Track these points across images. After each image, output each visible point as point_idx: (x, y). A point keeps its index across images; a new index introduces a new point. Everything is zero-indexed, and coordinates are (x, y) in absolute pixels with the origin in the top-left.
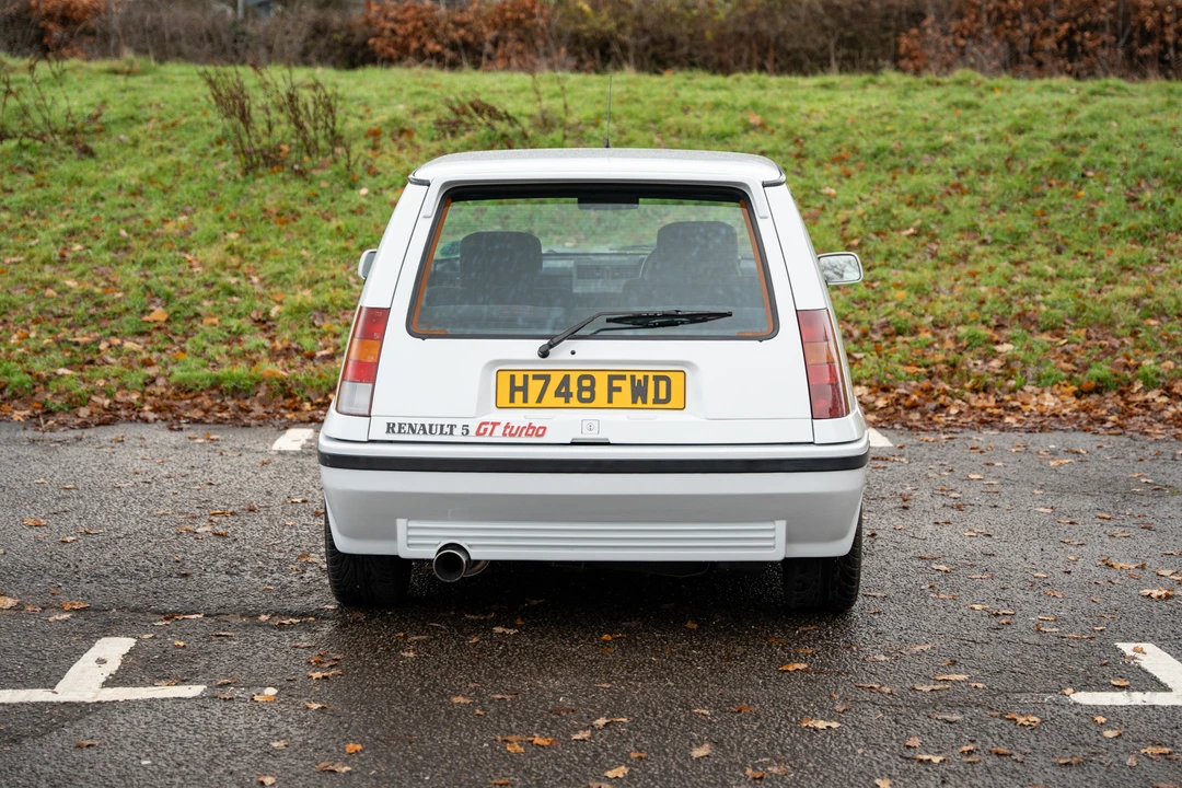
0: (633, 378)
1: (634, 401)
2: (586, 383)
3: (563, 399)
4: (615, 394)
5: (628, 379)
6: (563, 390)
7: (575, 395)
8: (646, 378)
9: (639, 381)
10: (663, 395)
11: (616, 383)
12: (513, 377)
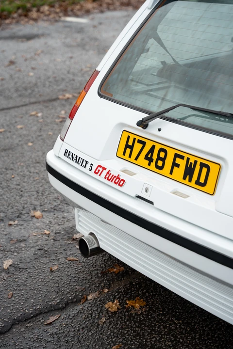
0: (188, 159)
1: (184, 178)
2: (162, 155)
3: (148, 162)
4: (175, 168)
5: (185, 159)
6: (149, 156)
7: (154, 161)
8: (196, 162)
9: (191, 163)
10: (202, 180)
11: (178, 161)
12: (129, 137)
